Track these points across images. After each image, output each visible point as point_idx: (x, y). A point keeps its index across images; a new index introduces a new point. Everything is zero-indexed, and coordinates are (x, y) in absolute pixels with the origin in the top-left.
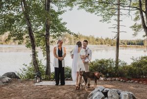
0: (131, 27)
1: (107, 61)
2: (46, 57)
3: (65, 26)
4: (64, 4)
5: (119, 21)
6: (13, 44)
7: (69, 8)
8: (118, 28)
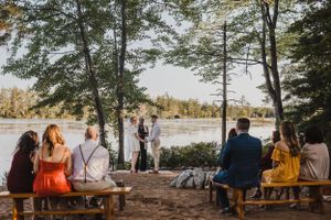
0: (260, 87)
1: (209, 145)
2: (118, 138)
3: (145, 93)
4: (142, 60)
5: (225, 84)
6: (36, 117)
7: (149, 64)
8: (224, 96)
